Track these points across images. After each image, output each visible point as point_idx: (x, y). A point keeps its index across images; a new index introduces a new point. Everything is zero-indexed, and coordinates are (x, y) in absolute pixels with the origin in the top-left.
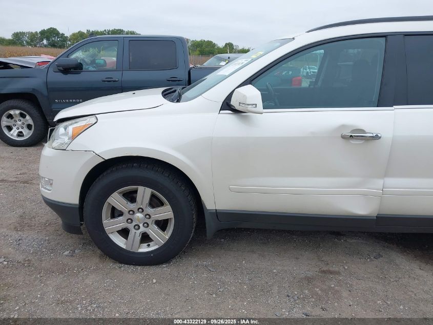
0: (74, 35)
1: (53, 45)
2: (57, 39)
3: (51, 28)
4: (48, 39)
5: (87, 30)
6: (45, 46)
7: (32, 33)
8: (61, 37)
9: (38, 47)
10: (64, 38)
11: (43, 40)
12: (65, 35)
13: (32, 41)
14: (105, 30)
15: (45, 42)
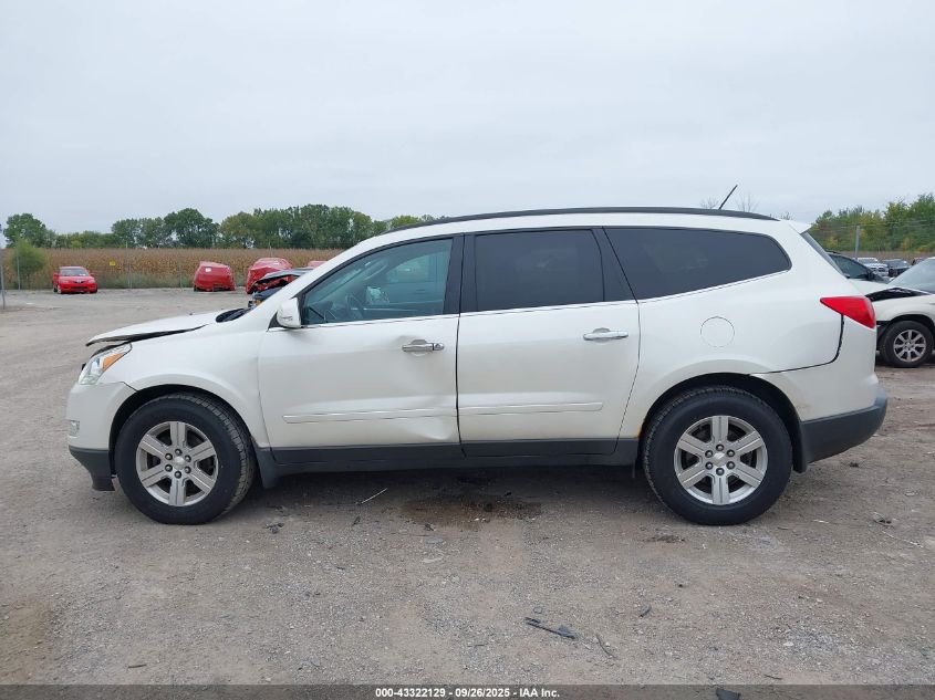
0: (230, 219)
1: (189, 242)
2: (196, 230)
3: (187, 210)
4: (180, 232)
5: (256, 211)
6: (175, 244)
7: (150, 220)
8: (206, 226)
9: (161, 247)
10: (210, 227)
11: (170, 233)
12: (213, 222)
13: (149, 235)
14: (290, 208)
15: (174, 236)
